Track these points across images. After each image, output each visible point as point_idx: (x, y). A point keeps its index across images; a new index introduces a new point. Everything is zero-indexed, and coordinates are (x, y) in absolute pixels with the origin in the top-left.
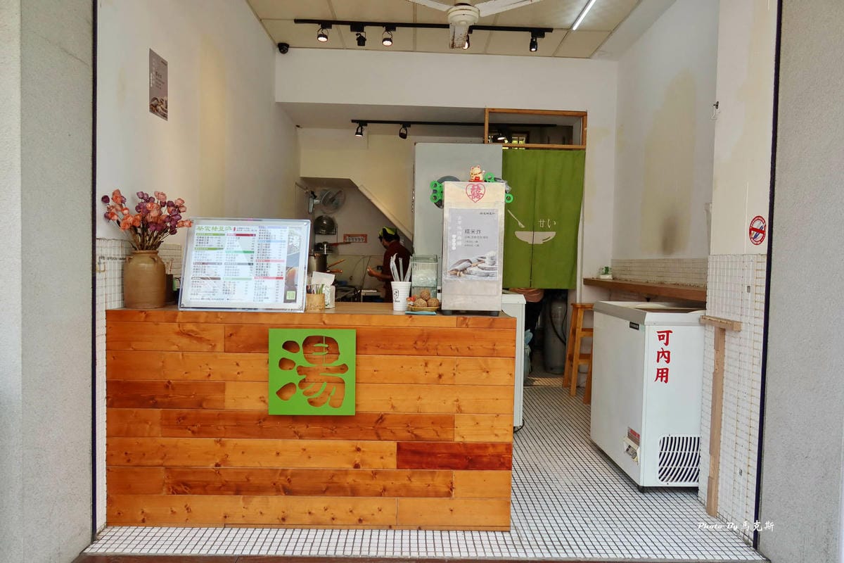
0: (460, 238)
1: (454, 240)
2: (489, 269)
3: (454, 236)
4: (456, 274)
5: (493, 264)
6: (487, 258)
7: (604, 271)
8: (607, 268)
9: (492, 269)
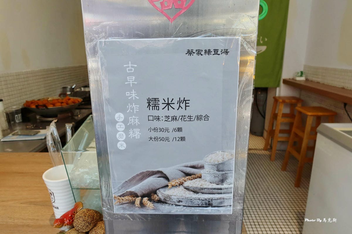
0: (134, 120)
1: (120, 127)
2: (211, 192)
3: (119, 116)
4: (133, 203)
5: (222, 181)
6: (207, 168)
7: (300, 74)
8: (302, 73)
9: (219, 191)
